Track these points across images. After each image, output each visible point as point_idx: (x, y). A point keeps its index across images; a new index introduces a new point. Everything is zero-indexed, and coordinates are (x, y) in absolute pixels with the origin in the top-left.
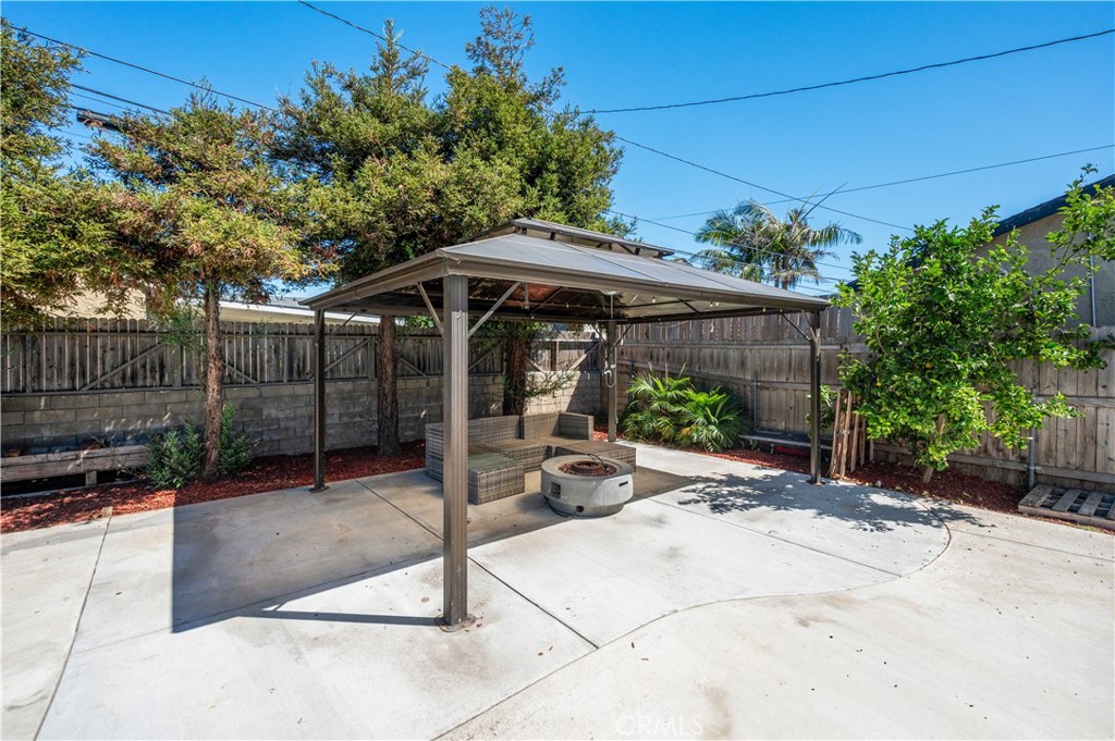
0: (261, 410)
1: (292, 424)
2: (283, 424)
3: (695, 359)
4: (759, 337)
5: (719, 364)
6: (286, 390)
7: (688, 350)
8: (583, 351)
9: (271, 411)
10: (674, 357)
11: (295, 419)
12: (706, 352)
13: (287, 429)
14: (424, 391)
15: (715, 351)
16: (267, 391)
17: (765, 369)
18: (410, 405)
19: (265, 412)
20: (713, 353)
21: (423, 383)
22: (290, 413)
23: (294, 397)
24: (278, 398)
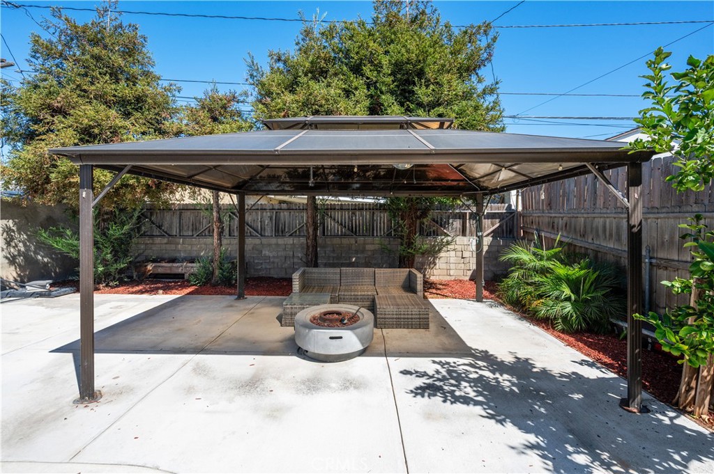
0: (262, 251)
1: (276, 260)
2: (272, 260)
3: (589, 230)
4: (657, 204)
5: (611, 235)
6: (273, 241)
7: (583, 219)
8: (498, 220)
9: (266, 252)
10: (570, 226)
11: (277, 257)
12: (599, 222)
13: (273, 263)
14: (353, 246)
15: (608, 220)
16: (265, 241)
17: (663, 243)
18: (343, 255)
19: (263, 253)
20: (605, 223)
21: (353, 241)
22: (274, 254)
23: (277, 245)
24: (270, 245)
